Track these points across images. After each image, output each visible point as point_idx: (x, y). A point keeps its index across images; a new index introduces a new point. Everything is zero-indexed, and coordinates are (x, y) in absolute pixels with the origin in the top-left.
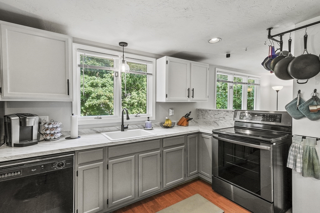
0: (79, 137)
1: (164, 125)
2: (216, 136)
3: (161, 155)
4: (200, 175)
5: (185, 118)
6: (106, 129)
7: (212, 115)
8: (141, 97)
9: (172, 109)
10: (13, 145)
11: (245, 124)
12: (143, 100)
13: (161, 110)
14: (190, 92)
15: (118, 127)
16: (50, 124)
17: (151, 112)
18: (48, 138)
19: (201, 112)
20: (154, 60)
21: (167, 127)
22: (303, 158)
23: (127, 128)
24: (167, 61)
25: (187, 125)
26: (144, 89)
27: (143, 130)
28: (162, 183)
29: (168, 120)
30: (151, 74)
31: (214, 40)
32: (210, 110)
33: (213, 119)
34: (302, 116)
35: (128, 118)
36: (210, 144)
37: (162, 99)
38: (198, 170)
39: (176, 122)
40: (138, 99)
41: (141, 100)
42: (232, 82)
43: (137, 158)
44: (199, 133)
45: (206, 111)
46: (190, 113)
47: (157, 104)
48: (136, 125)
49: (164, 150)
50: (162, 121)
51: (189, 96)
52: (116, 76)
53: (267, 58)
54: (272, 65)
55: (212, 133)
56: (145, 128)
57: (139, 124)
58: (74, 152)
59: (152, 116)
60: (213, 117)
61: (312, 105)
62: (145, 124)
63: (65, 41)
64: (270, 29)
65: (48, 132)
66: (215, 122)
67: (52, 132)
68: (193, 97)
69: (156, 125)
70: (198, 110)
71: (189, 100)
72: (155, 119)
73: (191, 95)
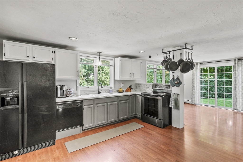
0: (80, 96)
1: (119, 91)
2: (143, 95)
3: (118, 104)
4: (136, 115)
5: (129, 88)
6: (91, 93)
7: (143, 87)
8: (101, 76)
9: (122, 83)
10: (58, 98)
11: (158, 90)
12: (103, 78)
13: (117, 83)
14: (132, 75)
15: (96, 92)
16: (70, 89)
17: (112, 85)
18: (69, 95)
19: (138, 85)
20: (113, 59)
21: (120, 92)
22: (174, 102)
23: (101, 92)
24: (120, 60)
25: (130, 91)
26: (103, 70)
27: (108, 93)
28: (118, 117)
29: (120, 89)
30: (112, 66)
31: (142, 52)
32: (142, 84)
33: (144, 89)
34: (174, 85)
35: (102, 87)
36: (140, 99)
37: (118, 78)
38: (135, 113)
39: (125, 90)
40: (99, 77)
41: (101, 78)
42: (156, 69)
43: (107, 105)
44: (136, 95)
45: (140, 84)
46: (132, 85)
47: (115, 81)
48: (105, 91)
49: (119, 102)
50: (118, 89)
51: (131, 77)
52: (95, 67)
53: (162, 61)
54: (164, 64)
55: (141, 94)
56: (109, 92)
57: (106, 91)
58: (82, 100)
59: (112, 87)
60: (144, 87)
61: (176, 81)
62: (109, 91)
63: (77, 54)
64: (163, 49)
65: (69, 93)
66: (145, 90)
67: (70, 93)
68: (133, 77)
69: (115, 91)
70: (137, 84)
71: (131, 79)
72: (114, 88)
73: (132, 76)
